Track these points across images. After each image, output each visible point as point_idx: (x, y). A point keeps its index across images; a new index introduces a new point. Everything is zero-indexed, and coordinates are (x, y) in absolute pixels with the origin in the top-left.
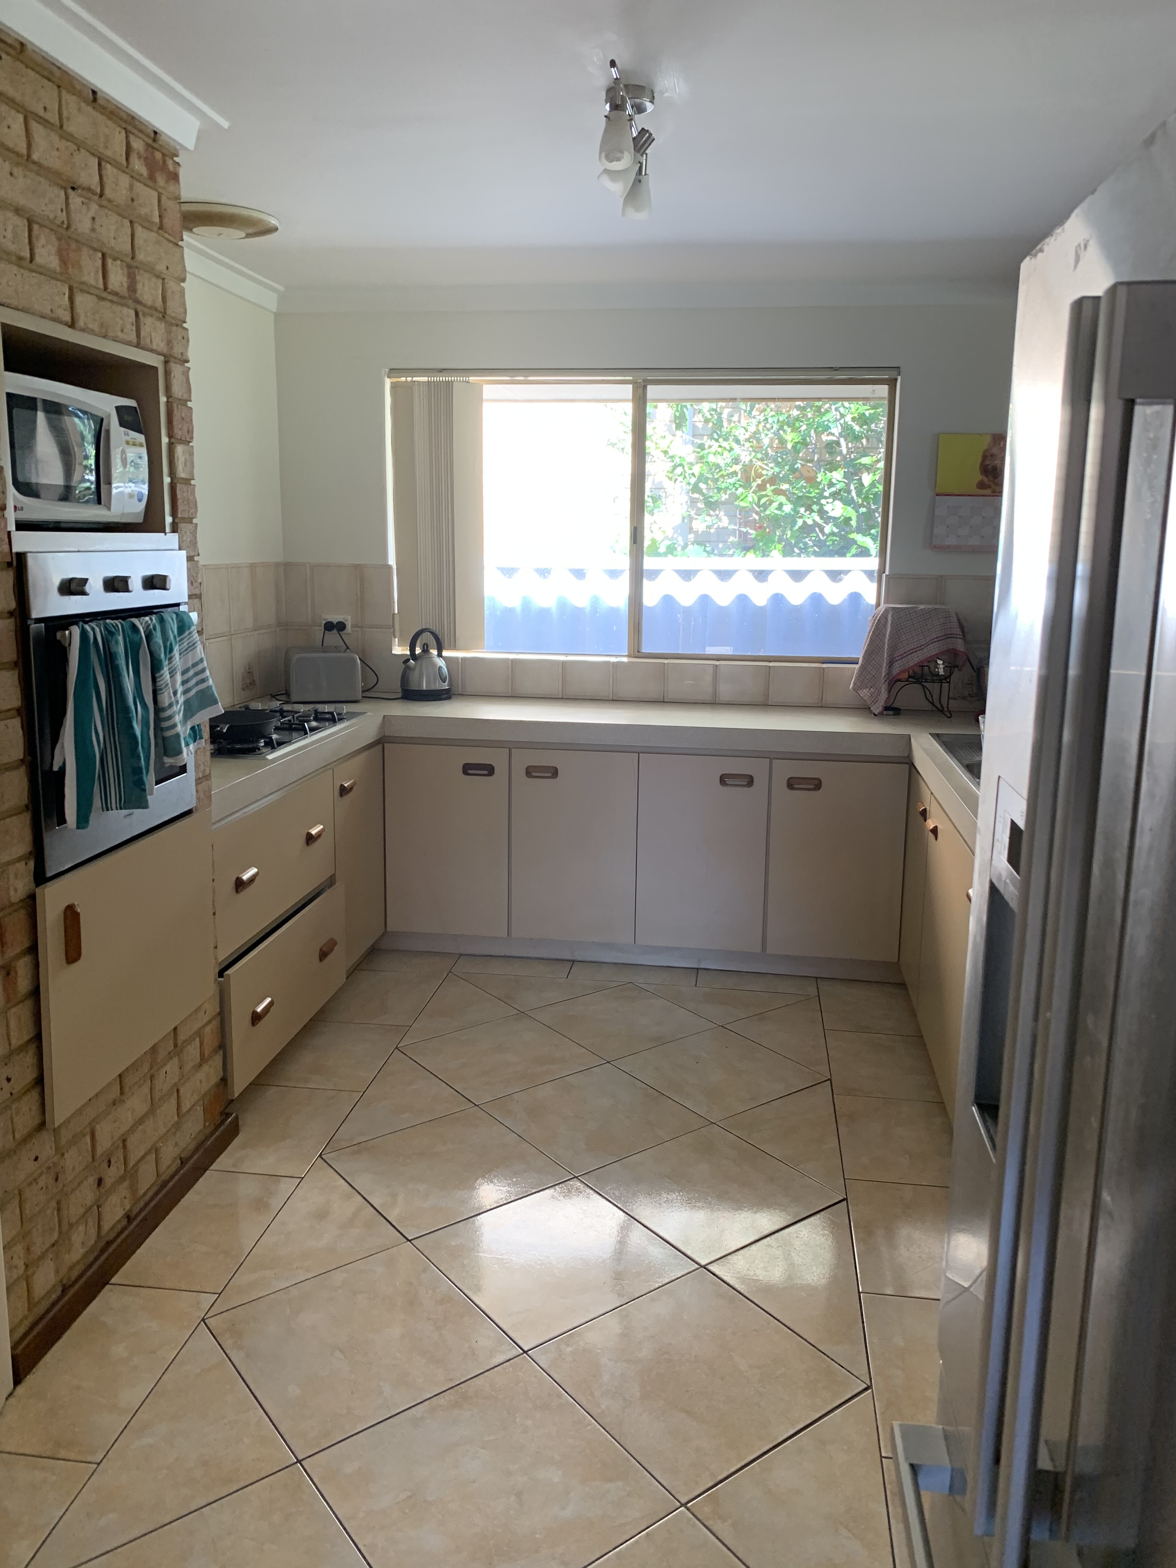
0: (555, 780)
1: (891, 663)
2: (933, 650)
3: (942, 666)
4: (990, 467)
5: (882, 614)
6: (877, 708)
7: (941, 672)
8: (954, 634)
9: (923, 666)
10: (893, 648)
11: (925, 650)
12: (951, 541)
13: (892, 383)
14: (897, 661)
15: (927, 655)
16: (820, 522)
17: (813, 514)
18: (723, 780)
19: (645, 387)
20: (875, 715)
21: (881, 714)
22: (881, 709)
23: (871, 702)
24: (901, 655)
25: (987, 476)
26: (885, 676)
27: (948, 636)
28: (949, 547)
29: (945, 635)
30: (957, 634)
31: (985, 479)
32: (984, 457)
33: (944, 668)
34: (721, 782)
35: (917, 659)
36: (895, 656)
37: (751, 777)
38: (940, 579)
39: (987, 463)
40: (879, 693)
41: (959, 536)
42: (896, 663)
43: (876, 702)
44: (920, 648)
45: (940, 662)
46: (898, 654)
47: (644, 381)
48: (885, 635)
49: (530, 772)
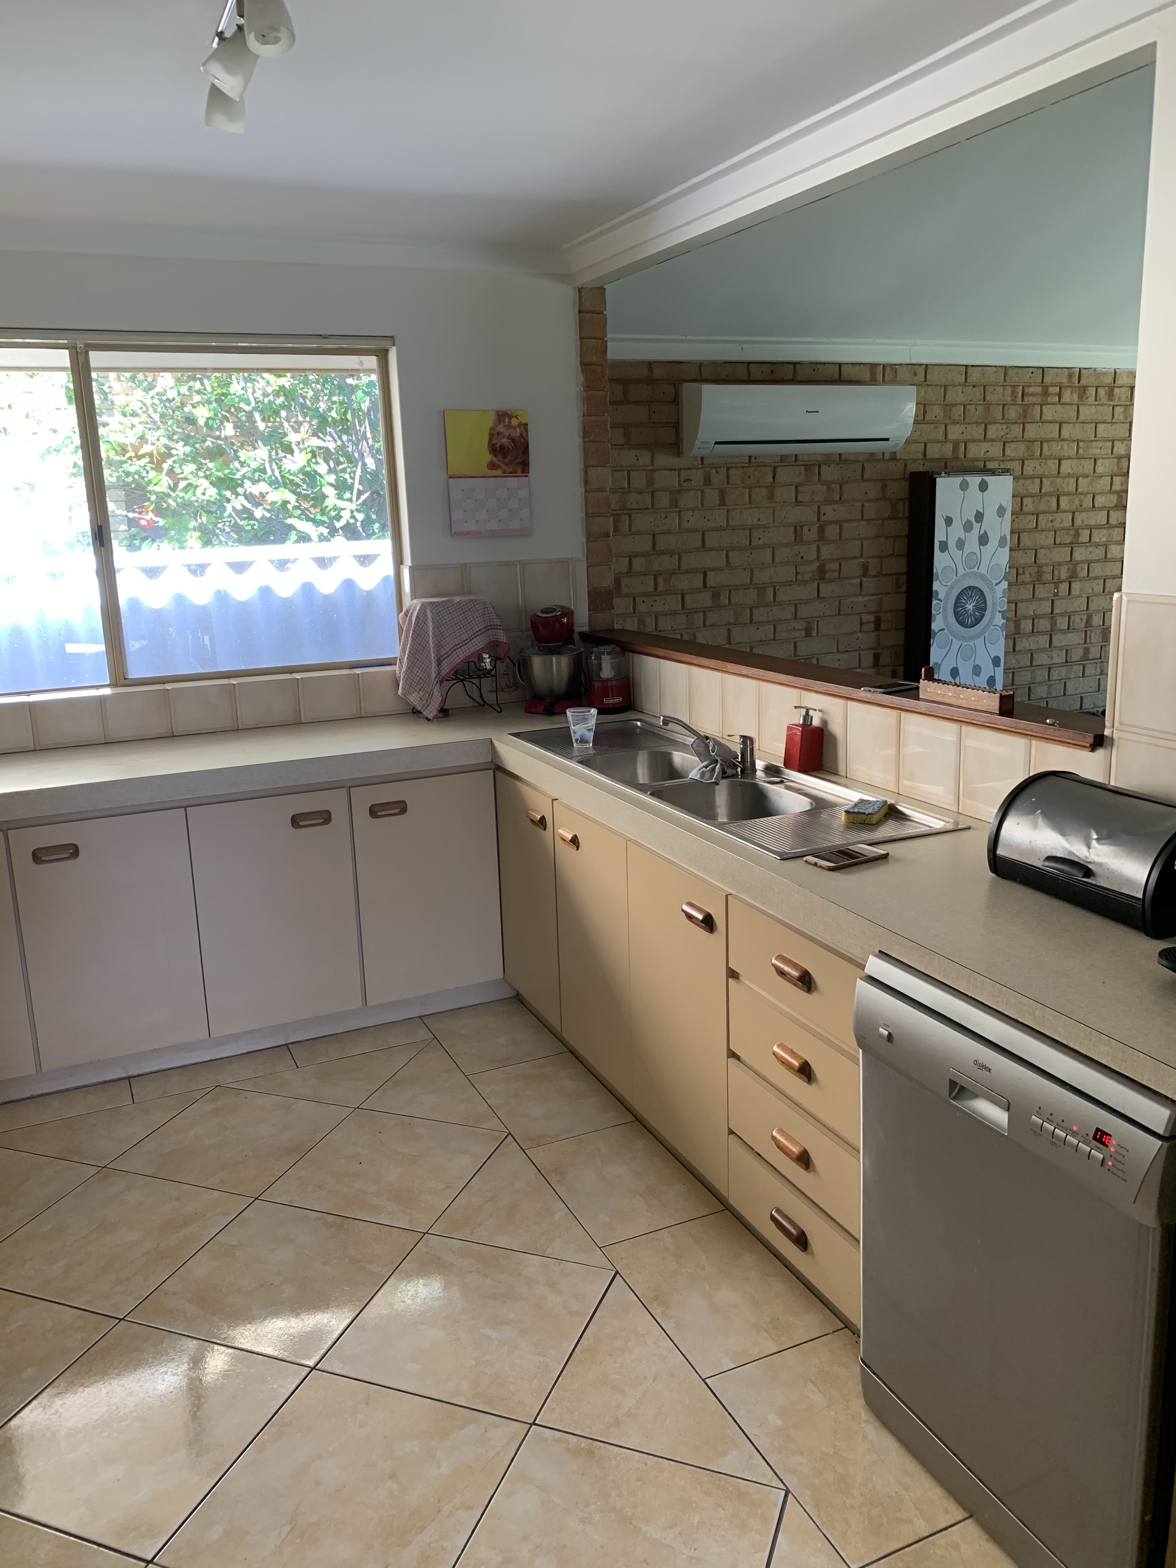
0: (75, 861)
1: (439, 662)
2: (478, 643)
3: (488, 660)
4: (498, 446)
5: (419, 610)
6: (431, 711)
7: (489, 667)
8: (494, 625)
9: (468, 662)
10: (439, 646)
11: (470, 645)
12: (471, 526)
13: (383, 355)
14: (444, 659)
15: (473, 650)
16: (249, 506)
17: (239, 497)
18: (296, 821)
19: (87, 353)
20: (428, 720)
21: (435, 717)
22: (435, 712)
23: (422, 706)
24: (447, 653)
25: (496, 456)
26: (436, 677)
27: (490, 628)
28: (468, 533)
29: (486, 627)
30: (497, 625)
31: (495, 459)
32: (491, 436)
33: (490, 662)
34: (292, 823)
35: (463, 655)
36: (442, 654)
37: (328, 813)
38: (464, 567)
39: (494, 442)
40: (431, 695)
41: (477, 521)
42: (444, 662)
43: (428, 705)
44: (465, 642)
45: (486, 656)
46: (444, 652)
47: (86, 345)
48: (427, 633)
49: (37, 856)
